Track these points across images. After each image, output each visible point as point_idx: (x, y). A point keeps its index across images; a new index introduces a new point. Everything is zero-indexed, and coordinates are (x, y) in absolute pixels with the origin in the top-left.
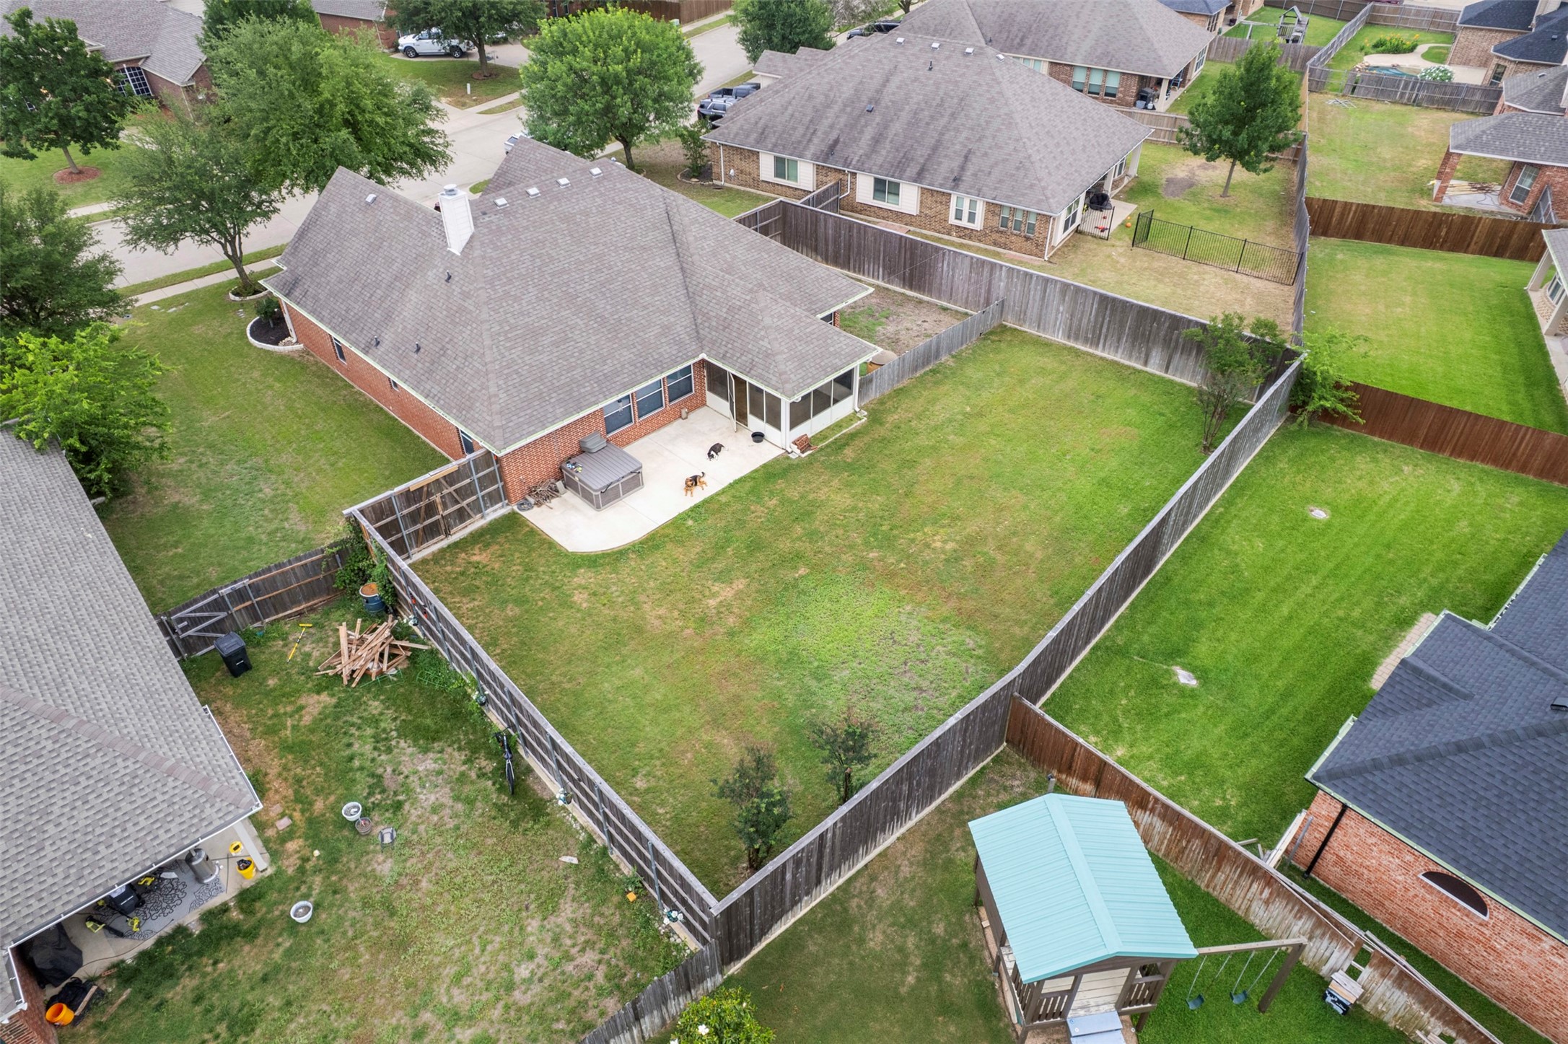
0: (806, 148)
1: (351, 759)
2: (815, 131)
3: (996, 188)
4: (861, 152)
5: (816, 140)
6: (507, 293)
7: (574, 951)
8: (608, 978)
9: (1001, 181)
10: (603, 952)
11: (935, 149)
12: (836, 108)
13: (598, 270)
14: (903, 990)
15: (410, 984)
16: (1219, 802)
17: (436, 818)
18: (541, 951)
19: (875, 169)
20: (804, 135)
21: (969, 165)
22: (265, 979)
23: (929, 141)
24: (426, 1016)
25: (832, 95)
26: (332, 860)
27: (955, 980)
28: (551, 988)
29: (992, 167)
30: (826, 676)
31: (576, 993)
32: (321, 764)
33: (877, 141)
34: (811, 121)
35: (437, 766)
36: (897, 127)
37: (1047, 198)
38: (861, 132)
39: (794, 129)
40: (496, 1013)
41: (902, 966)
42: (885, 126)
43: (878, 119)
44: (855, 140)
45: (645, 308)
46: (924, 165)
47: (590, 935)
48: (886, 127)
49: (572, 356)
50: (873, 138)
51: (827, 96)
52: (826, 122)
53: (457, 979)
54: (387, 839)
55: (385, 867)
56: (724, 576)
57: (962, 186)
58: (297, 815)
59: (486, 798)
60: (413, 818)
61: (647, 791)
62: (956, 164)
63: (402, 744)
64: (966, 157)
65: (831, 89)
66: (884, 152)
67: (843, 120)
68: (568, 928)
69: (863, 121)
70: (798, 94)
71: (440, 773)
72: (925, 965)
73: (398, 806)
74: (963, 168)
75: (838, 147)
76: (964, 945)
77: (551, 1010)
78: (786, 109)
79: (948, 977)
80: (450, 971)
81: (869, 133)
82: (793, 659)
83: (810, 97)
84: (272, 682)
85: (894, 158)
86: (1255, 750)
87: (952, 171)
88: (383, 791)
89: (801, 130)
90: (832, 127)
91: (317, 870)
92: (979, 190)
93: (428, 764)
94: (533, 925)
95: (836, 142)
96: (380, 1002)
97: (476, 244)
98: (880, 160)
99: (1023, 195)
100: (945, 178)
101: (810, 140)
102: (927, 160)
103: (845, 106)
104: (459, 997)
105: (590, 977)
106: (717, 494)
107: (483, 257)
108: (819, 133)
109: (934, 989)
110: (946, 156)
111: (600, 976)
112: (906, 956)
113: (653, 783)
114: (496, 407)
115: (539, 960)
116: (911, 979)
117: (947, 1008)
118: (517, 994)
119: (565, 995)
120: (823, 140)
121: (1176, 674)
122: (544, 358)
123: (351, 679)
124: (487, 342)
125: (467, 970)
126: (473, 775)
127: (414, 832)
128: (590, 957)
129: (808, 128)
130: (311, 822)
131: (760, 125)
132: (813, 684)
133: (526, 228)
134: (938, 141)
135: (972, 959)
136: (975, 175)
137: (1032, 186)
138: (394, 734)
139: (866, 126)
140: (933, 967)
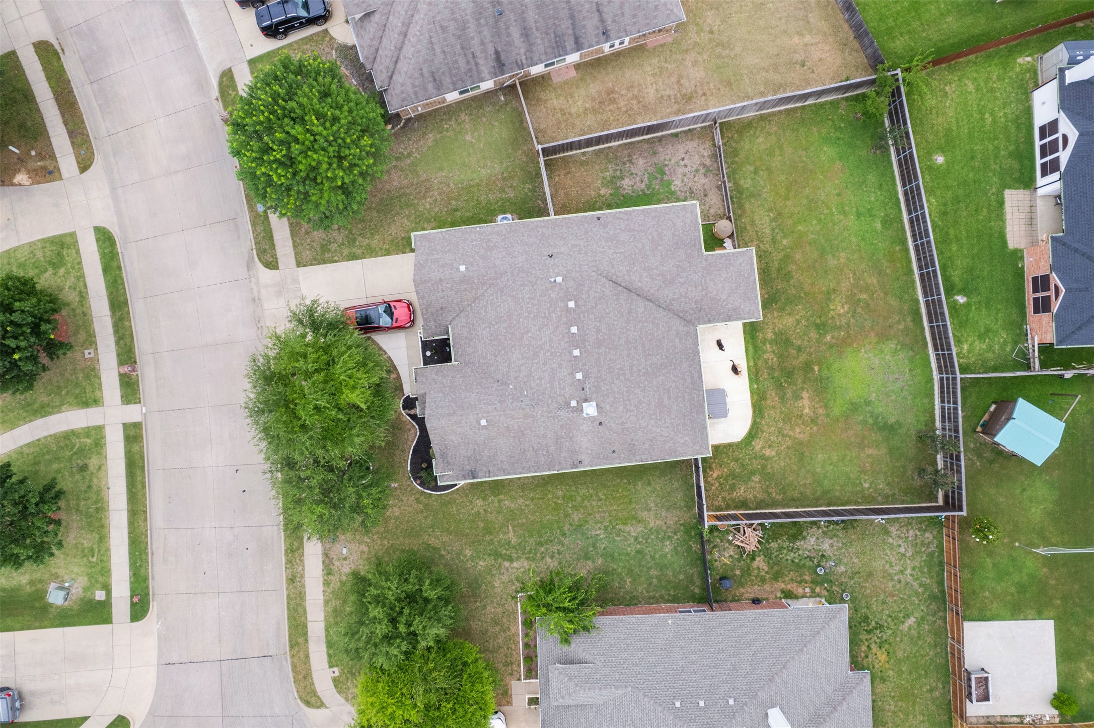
0: (479, 72)
1: (793, 561)
2: (473, 54)
3: (635, 23)
4: (523, 51)
5: (481, 62)
6: (635, 406)
7: (907, 535)
8: (919, 531)
9: (634, 16)
10: (912, 528)
11: (572, 17)
12: (472, 26)
13: (636, 348)
14: (979, 468)
15: (884, 577)
16: (1002, 340)
17: (835, 548)
18: (900, 542)
19: (543, 57)
20: (468, 63)
21: (605, 16)
22: (856, 610)
23: (564, 13)
24: (896, 578)
25: (457, 16)
26: (830, 582)
27: (987, 454)
28: (912, 546)
29: (621, 8)
30: (870, 402)
31: (918, 541)
32: (790, 571)
33: (526, 34)
34: (463, 48)
35: (814, 539)
36: (531, 15)
37: (672, 11)
38: (509, 35)
39: (456, 62)
40: (909, 562)
41: (974, 463)
42: (522, 20)
43: (512, 17)
44: (510, 44)
45: (664, 337)
46: (575, 34)
47: (905, 528)
48: (524, 20)
49: (678, 393)
50: (522, 34)
51: (456, 20)
52: (476, 42)
53: (891, 566)
54: (833, 564)
55: (842, 569)
56: (797, 397)
57: (612, 34)
58: (806, 585)
59: (838, 530)
60: (831, 554)
61: (870, 485)
62: (595, 20)
63: (798, 544)
64: (598, 11)
65: (453, 13)
66: (539, 41)
67: (486, 33)
68: (899, 532)
69: (502, 25)
70: (430, 31)
71: (818, 538)
72: (978, 457)
73: (823, 556)
74: (602, 21)
75: (503, 57)
76: (981, 444)
77: (918, 549)
78: (434, 49)
79: (985, 455)
80: (887, 566)
81: (515, 32)
82: (854, 407)
83: (444, 28)
84: (738, 572)
85: (550, 41)
86: (998, 311)
87: (597, 28)
88: (814, 558)
89: (462, 62)
90: (482, 43)
91: (831, 587)
92: (625, 31)
93: (813, 540)
94: (891, 540)
95: (497, 53)
96: (883, 586)
97: (602, 405)
98: (541, 49)
99: (655, 17)
100: (597, 35)
101: (476, 64)
102: (574, 29)
103: (477, 20)
104: (897, 568)
105: (916, 535)
106: (748, 365)
107: (611, 406)
108: (478, 54)
109: (985, 461)
110: (584, 18)
111: (918, 533)
112: (972, 460)
113: (868, 481)
114: (691, 444)
115: (902, 544)
116: (978, 464)
117: (992, 462)
118: (907, 555)
119: (917, 544)
120: (486, 58)
121: (958, 300)
122: (675, 408)
123: (758, 548)
124: (658, 430)
125: (891, 563)
126: (825, 529)
127: (835, 555)
128: (911, 533)
129: (465, 55)
130: (812, 582)
131: (426, 74)
132: (869, 408)
133: (599, 371)
134: (570, 9)
135: (985, 445)
136: (614, 21)
137: (656, 7)
138: (791, 545)
139: (508, 28)
140: (980, 456)
